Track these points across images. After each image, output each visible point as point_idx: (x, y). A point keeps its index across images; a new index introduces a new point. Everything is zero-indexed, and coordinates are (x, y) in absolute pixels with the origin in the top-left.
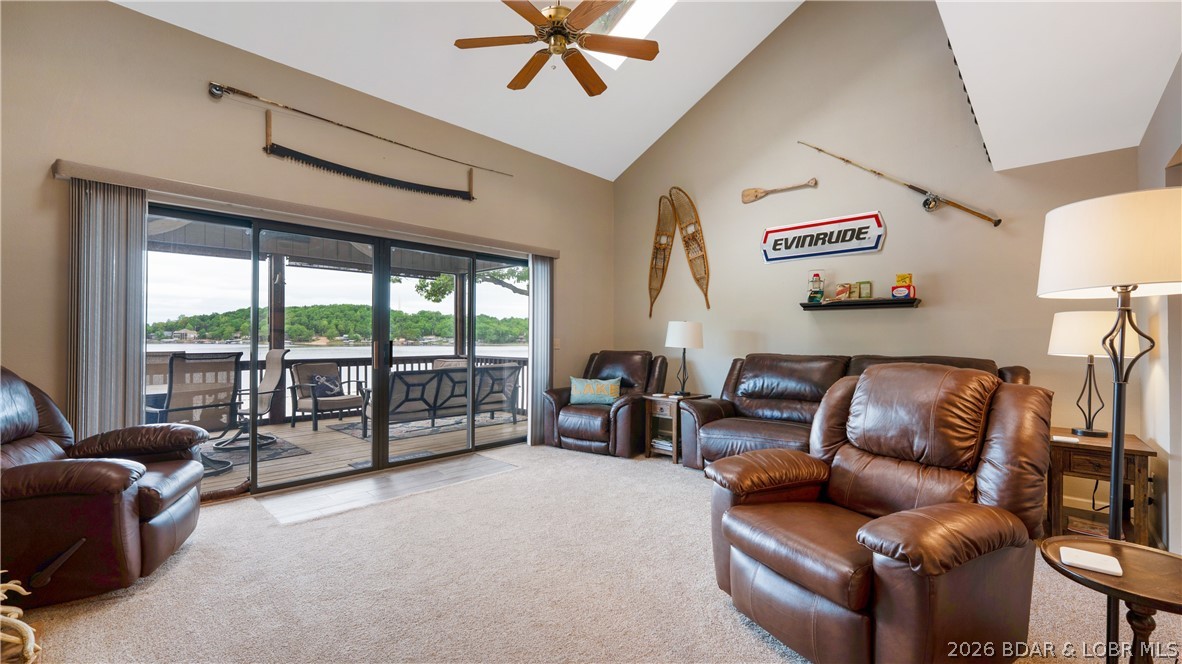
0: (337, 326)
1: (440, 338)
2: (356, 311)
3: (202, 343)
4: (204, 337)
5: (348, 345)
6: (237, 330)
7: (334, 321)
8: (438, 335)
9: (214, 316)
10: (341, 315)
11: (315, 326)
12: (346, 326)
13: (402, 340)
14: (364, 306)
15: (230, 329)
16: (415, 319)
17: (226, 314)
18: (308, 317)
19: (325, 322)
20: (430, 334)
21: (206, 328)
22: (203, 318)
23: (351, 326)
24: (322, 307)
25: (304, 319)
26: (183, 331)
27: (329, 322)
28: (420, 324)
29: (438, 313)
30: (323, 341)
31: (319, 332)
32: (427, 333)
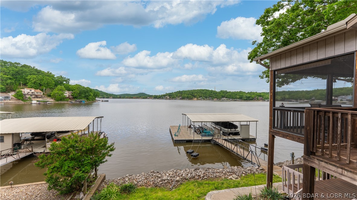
0: (199, 95)
1: (227, 99)
2: (203, 91)
3: (170, 99)
4: (170, 98)
5: (202, 100)
6: (177, 96)
7: (198, 94)
8: (226, 98)
9: (172, 93)
10: (200, 92)
11: (194, 95)
12: (201, 95)
13: (216, 99)
14: (205, 90)
15: (175, 96)
16: (219, 93)
17: (174, 93)
18: (192, 93)
19: (196, 94)
20: (224, 97)
21: (171, 96)
22: (170, 93)
23: (202, 95)
24: (195, 90)
25: (191, 93)
26: (166, 97)
27: (197, 94)
28: (221, 94)
29: (226, 91)
30: (196, 99)
31: (195, 97)
32: (223, 97)
